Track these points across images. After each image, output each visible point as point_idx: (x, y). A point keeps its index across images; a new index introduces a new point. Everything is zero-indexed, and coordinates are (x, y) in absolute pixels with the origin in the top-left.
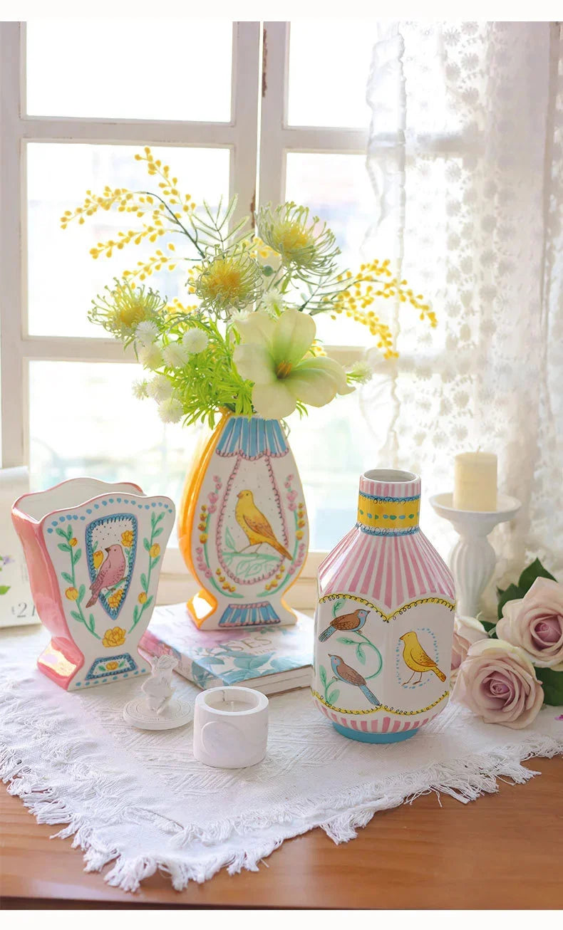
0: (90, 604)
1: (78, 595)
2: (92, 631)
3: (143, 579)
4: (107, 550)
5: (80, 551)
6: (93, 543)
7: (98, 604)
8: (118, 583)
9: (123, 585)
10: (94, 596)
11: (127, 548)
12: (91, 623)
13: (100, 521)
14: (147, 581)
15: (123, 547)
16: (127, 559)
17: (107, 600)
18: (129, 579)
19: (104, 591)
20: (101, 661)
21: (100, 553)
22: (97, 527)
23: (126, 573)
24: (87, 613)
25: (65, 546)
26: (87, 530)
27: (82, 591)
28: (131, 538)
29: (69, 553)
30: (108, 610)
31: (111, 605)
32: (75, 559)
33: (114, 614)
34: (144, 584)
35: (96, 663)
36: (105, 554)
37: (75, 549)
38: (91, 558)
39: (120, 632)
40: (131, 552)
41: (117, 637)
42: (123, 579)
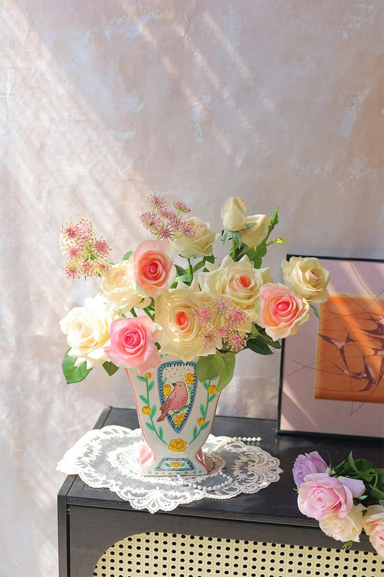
0: (160, 420)
1: (151, 412)
2: (161, 439)
3: (202, 408)
4: (174, 385)
5: (153, 382)
6: (163, 379)
7: (166, 420)
8: (181, 409)
9: (185, 410)
10: (163, 415)
11: (189, 385)
12: (160, 433)
13: (169, 364)
14: (205, 410)
15: (187, 385)
16: (189, 393)
17: (173, 419)
18: (190, 407)
19: (171, 413)
20: (167, 460)
21: (168, 386)
22: (167, 368)
23: (189, 402)
24: (157, 425)
25: (142, 378)
26: (159, 369)
27: (154, 410)
28: (193, 378)
29: (145, 383)
30: (173, 426)
31: (175, 423)
32: (149, 388)
33: (179, 429)
34: (203, 412)
35: (163, 460)
36: (173, 387)
37: (149, 381)
38: (161, 389)
39: (182, 443)
40: (192, 388)
41: (179, 445)
42: (185, 406)
